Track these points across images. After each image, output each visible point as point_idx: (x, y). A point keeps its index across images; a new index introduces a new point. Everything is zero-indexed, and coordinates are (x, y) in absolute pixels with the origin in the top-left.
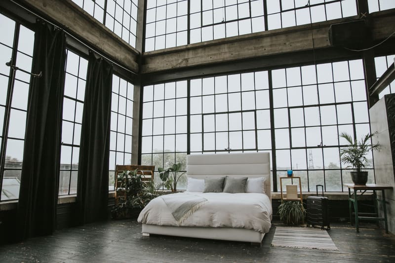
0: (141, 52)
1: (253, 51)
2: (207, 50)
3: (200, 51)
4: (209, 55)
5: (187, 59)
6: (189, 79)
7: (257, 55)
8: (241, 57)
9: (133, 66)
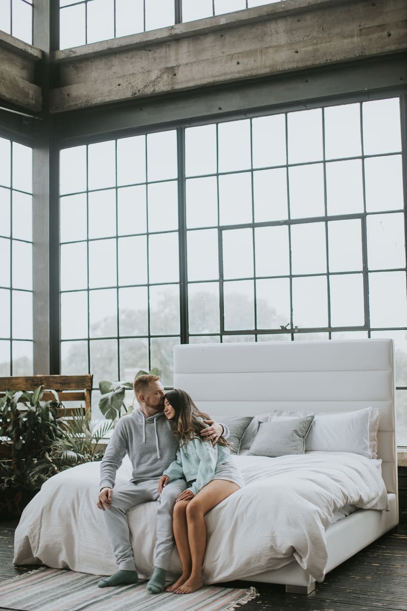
0: (47, 50)
1: (355, 39)
2: (228, 38)
3: (209, 41)
4: (232, 57)
5: (173, 68)
6: (180, 126)
7: (367, 53)
8: (321, 61)
9: (27, 95)
